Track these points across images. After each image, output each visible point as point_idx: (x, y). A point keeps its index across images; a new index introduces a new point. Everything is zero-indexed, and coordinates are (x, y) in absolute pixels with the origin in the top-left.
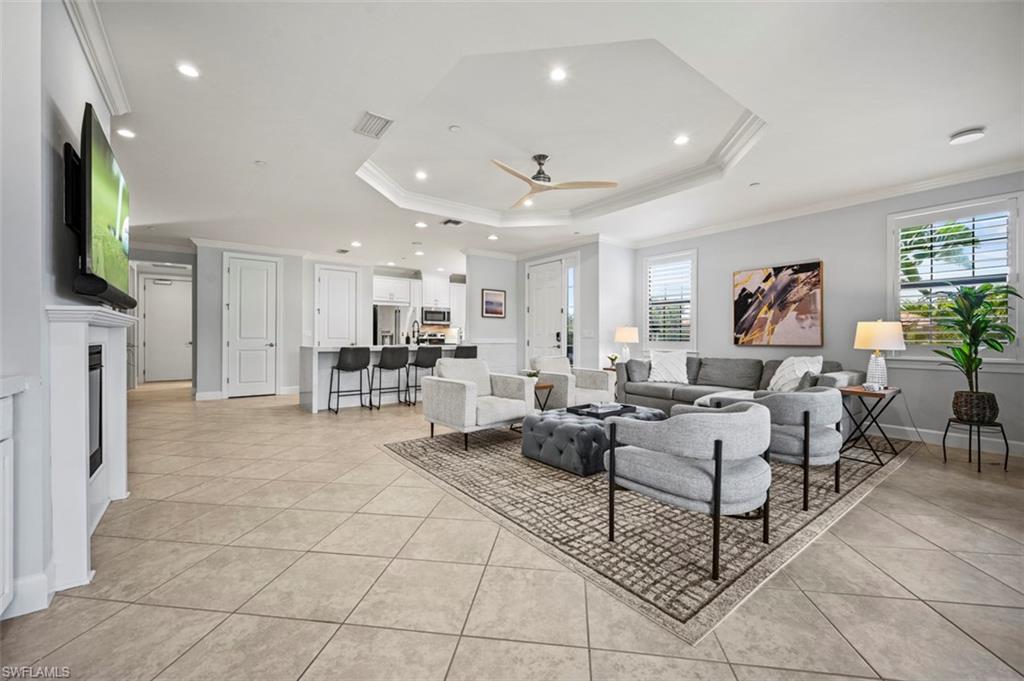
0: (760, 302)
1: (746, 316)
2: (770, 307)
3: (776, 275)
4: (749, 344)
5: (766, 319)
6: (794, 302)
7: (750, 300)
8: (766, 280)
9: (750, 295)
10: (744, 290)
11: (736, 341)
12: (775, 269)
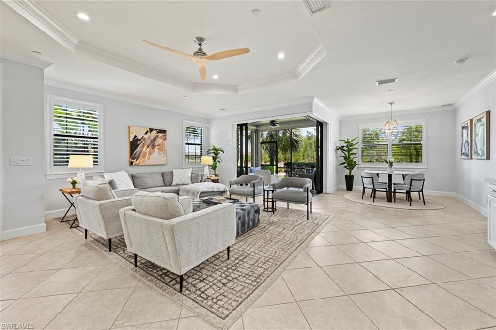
0: (144, 144)
1: (137, 150)
2: (148, 147)
3: (150, 132)
4: (138, 165)
5: (146, 152)
6: (157, 146)
7: (138, 142)
8: (146, 133)
9: (139, 140)
10: (135, 136)
11: (132, 163)
12: (150, 129)
